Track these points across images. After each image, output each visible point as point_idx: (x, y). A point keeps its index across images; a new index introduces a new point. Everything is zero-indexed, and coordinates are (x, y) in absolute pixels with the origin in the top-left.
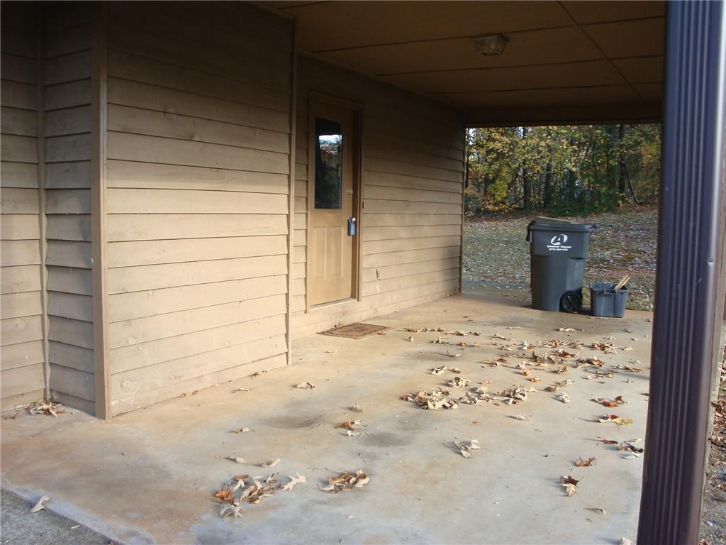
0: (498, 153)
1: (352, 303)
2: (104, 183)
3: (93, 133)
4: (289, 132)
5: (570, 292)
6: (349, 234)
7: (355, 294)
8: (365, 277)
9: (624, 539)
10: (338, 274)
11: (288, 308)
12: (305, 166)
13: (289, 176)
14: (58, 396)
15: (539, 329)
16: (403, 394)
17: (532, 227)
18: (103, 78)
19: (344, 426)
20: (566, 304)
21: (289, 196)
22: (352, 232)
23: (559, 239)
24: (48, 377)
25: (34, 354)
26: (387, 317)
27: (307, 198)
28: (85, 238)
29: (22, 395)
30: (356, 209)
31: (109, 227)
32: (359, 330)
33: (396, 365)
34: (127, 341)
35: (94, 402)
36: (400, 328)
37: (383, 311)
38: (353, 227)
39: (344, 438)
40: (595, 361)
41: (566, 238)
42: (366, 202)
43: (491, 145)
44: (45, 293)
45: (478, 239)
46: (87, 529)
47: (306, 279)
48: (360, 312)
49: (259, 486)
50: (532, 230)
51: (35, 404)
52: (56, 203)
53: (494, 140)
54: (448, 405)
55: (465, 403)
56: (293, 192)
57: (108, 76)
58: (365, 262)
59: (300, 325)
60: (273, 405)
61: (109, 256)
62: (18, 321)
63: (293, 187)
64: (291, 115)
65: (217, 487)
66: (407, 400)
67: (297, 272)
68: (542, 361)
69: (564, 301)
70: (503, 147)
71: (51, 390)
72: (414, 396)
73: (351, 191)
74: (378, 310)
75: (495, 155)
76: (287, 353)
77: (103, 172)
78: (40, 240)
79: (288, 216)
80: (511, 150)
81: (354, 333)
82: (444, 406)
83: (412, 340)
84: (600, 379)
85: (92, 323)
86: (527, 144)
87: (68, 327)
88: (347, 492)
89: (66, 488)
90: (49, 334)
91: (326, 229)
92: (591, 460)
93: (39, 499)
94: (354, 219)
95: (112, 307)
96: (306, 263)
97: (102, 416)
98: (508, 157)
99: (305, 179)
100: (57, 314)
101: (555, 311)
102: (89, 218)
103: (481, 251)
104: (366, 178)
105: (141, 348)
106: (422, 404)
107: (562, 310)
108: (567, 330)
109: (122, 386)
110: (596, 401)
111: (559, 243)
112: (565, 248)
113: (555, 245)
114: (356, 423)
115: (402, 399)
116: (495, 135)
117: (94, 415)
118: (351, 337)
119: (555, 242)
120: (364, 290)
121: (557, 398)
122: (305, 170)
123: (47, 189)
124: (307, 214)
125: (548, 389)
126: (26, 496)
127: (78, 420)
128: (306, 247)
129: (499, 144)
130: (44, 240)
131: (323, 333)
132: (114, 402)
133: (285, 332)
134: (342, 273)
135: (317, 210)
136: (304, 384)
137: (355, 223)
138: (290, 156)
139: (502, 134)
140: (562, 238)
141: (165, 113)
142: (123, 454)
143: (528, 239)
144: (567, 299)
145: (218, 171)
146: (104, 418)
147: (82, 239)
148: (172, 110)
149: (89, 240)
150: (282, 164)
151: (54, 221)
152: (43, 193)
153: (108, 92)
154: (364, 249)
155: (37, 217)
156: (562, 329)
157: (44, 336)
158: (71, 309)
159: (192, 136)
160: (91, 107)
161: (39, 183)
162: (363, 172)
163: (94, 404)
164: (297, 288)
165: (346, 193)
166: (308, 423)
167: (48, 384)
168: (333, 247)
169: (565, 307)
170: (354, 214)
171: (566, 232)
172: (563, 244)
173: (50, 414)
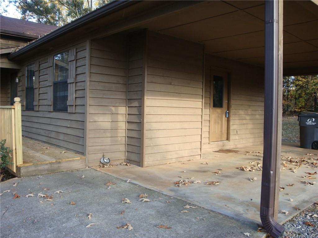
0: (300, 86)
1: (226, 142)
2: (146, 97)
3: (143, 83)
4: (202, 81)
5: (315, 141)
6: (226, 117)
7: (228, 139)
8: (231, 132)
9: (291, 199)
10: (221, 131)
11: (201, 139)
12: (209, 93)
13: (202, 96)
14: (129, 161)
15: (299, 154)
16: (237, 167)
17: (300, 115)
18: (146, 67)
19: (215, 173)
20: (314, 146)
21: (202, 102)
22: (227, 116)
23: (311, 120)
24: (126, 155)
25: (123, 148)
26: (241, 148)
27: (210, 104)
28: (139, 113)
29: (119, 160)
30: (229, 108)
31: (146, 110)
32: (229, 151)
33: (237, 161)
34: (150, 145)
35: (140, 162)
36: (244, 151)
37: (239, 146)
38: (227, 114)
39: (215, 175)
40: (314, 163)
41: (314, 120)
42: (232, 105)
43: (297, 83)
44: (127, 130)
45: (289, 123)
46: (141, 186)
47: (209, 132)
48: (230, 145)
49: (187, 182)
50: (300, 116)
51: (122, 163)
52: (131, 103)
53: (299, 80)
54: (251, 170)
55: (258, 170)
56: (203, 101)
57: (147, 66)
58: (232, 128)
59: (206, 148)
60: (194, 167)
61: (146, 119)
62: (119, 138)
63: (204, 100)
64: (203, 75)
65: (175, 182)
66: (238, 168)
67: (206, 129)
68: (293, 162)
69: (314, 145)
70: (303, 83)
71: (127, 159)
72: (240, 168)
73: (227, 101)
74: (237, 145)
75: (299, 87)
76: (201, 155)
77: (145, 94)
78: (126, 114)
79: (202, 109)
80: (307, 85)
81: (226, 152)
82: (250, 171)
83: (247, 154)
84: (313, 168)
85: (140, 138)
86: (313, 81)
87: (133, 140)
88: (212, 185)
89: (134, 179)
90: (127, 142)
91: (217, 115)
92: (293, 184)
93: (128, 180)
94: (228, 112)
95: (146, 134)
96: (209, 126)
97: (142, 166)
98: (305, 88)
99: (209, 97)
100: (130, 136)
101: (310, 149)
102: (141, 108)
103: (290, 128)
104: (232, 96)
105: (154, 147)
106: (242, 170)
107: (313, 148)
108: (311, 154)
109: (148, 158)
110: (306, 173)
111: (311, 122)
112: (314, 124)
113: (309, 122)
114: (219, 172)
115: (237, 168)
116: (299, 78)
117: (140, 166)
118: (225, 153)
119: (309, 121)
120: (232, 137)
121: (292, 171)
122: (209, 94)
123: (128, 99)
124: (210, 109)
125: (290, 169)
126: (124, 180)
127: (135, 167)
128: (209, 120)
129: (301, 82)
130: (127, 114)
131: (215, 152)
132: (146, 163)
133: (200, 148)
134: (223, 131)
135: (214, 108)
136: (205, 163)
137: (228, 113)
138: (203, 89)
139: (303, 78)
140: (312, 120)
141: (163, 76)
142: (149, 174)
143: (298, 120)
144: (315, 144)
145: (179, 94)
146: (143, 167)
147: (138, 114)
148: (165, 75)
149: (141, 114)
150: (200, 92)
151: (130, 108)
152: (127, 100)
153: (147, 71)
154: (231, 123)
155: (125, 107)
156: (308, 154)
157: (126, 143)
158: (134, 134)
159: (171, 83)
160: (143, 75)
161: (126, 97)
162: (231, 95)
163: (140, 163)
164: (205, 135)
165: (225, 102)
166: (204, 172)
167: (126, 158)
168: (220, 122)
169: (314, 147)
170: (228, 110)
171: (313, 117)
172: (312, 122)
173: (127, 165)
